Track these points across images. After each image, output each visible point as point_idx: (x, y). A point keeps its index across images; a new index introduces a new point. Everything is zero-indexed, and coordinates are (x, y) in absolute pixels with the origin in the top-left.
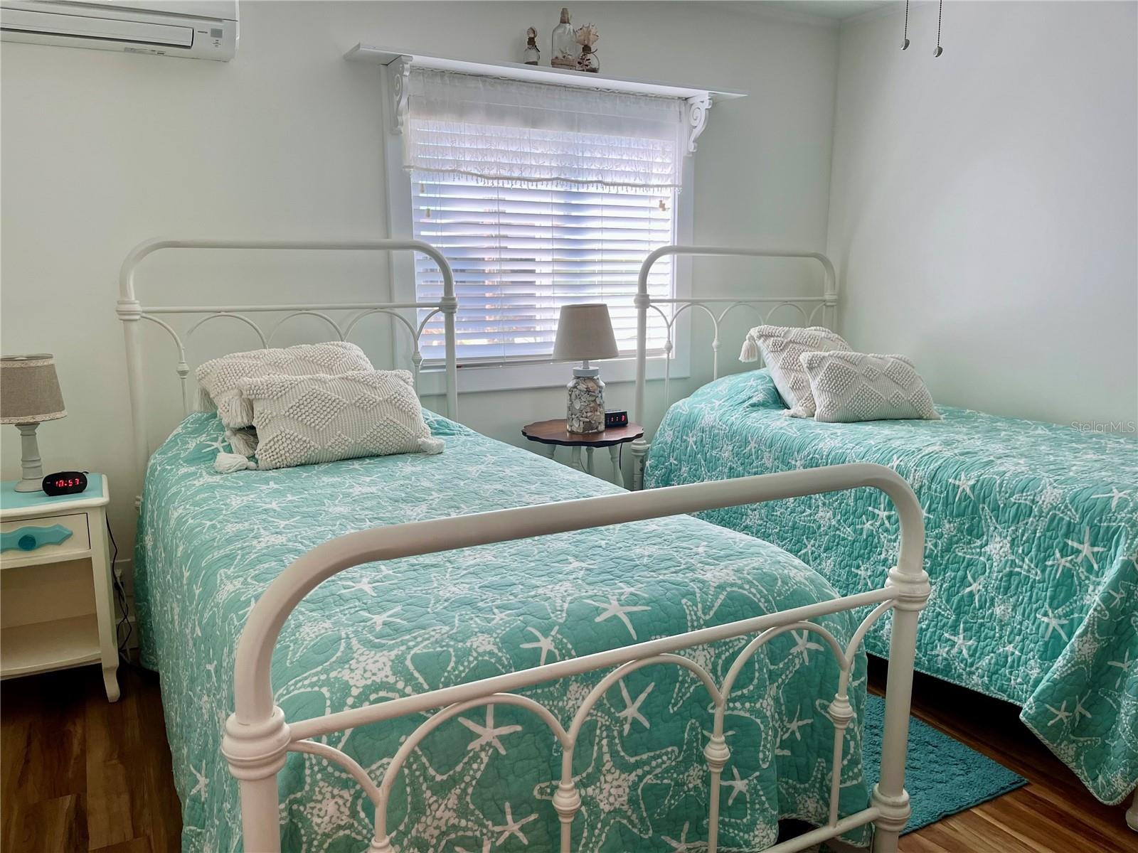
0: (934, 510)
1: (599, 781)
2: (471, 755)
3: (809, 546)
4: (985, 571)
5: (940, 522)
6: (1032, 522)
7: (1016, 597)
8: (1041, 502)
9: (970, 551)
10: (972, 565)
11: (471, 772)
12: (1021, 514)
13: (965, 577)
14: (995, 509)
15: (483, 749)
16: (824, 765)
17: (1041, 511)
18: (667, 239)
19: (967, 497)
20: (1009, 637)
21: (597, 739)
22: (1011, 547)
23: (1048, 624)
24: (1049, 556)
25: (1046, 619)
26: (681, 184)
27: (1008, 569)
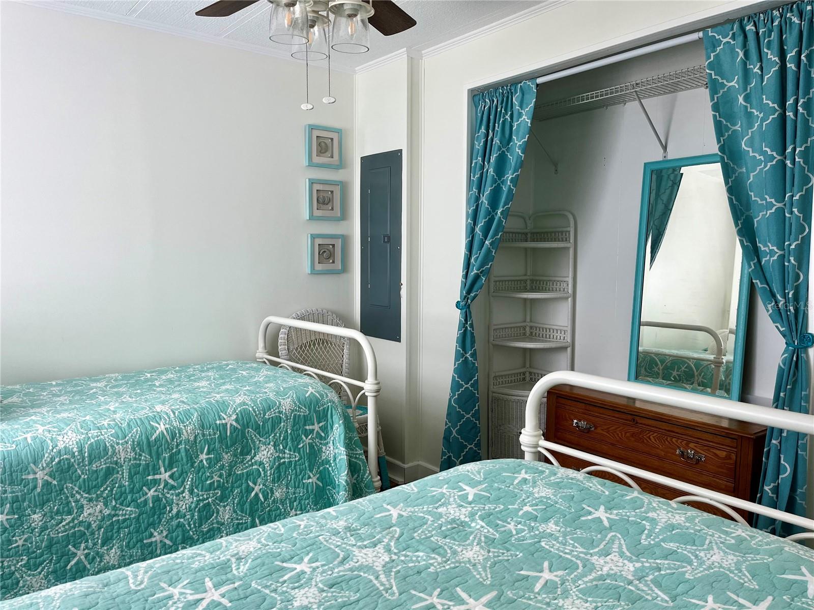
0: (213, 450)
4: (261, 474)
5: (220, 457)
6: (284, 425)
7: (286, 479)
8: (284, 411)
9: (244, 466)
10: (250, 475)
12: (276, 421)
13: (248, 485)
14: (257, 428)
17: (286, 416)
19: (235, 429)
20: (290, 506)
22: (274, 448)
23: (312, 482)
24: (299, 441)
25: (310, 480)
27: (277, 464)
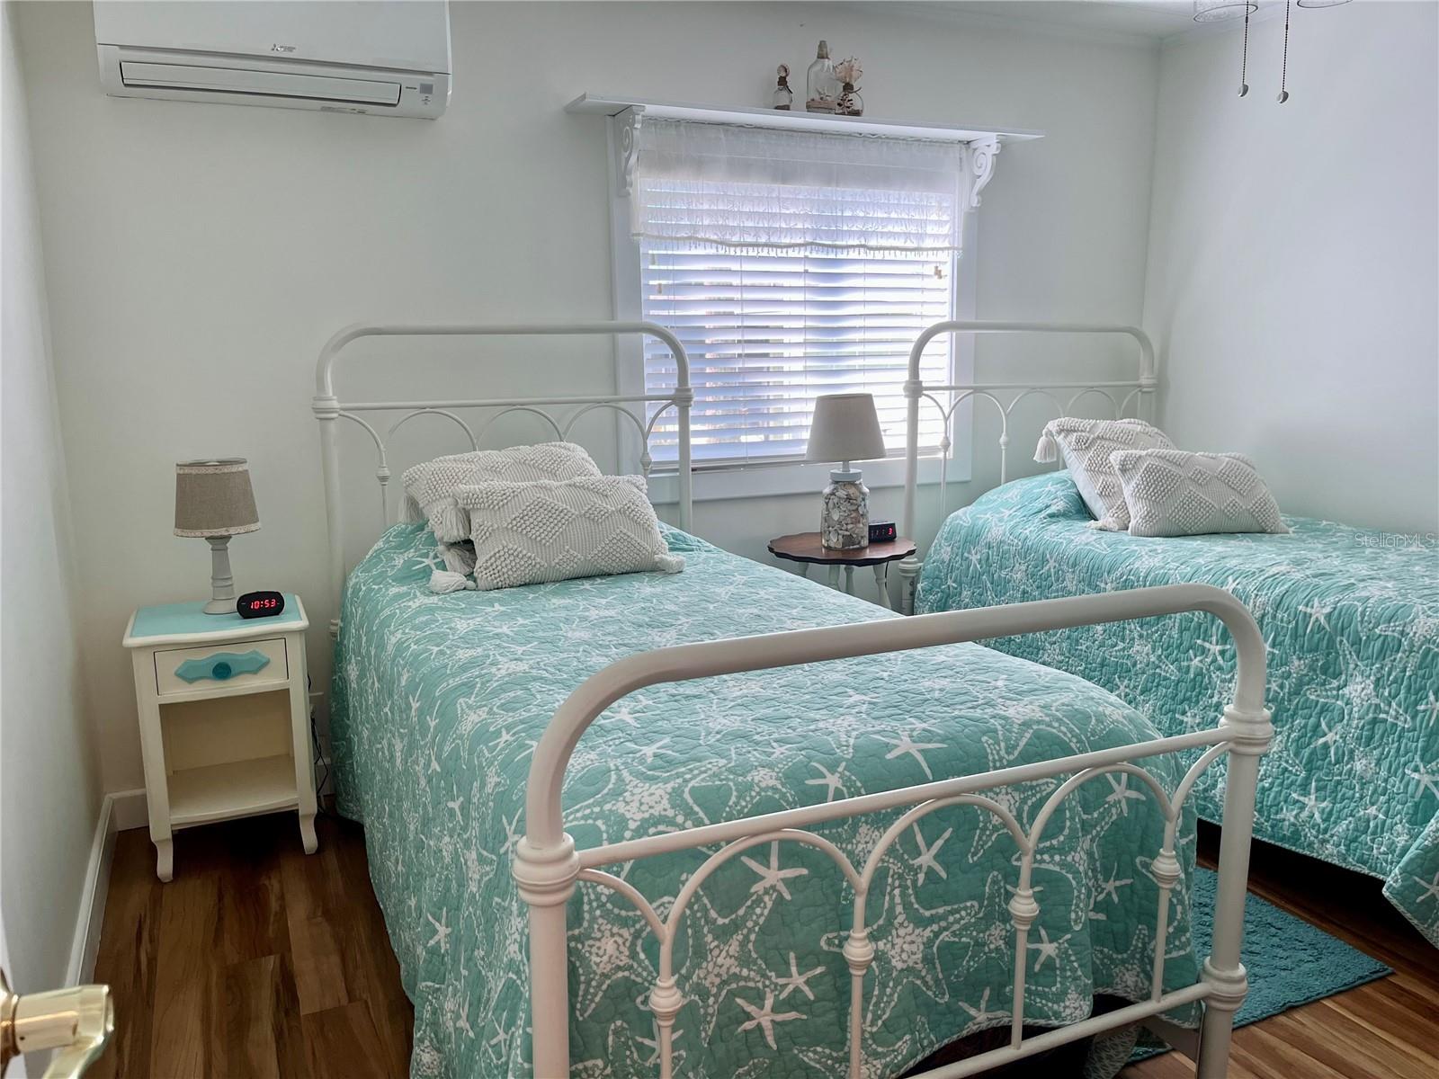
0: (1280, 644)
1: (891, 934)
2: (754, 898)
3: (1122, 687)
4: (1343, 718)
5: (1287, 658)
6: (1401, 658)
7: (1380, 749)
8: (1411, 634)
9: (1324, 693)
10: (1327, 710)
11: (754, 917)
12: (1388, 648)
13: (1318, 725)
14: (1356, 642)
15: (766, 892)
16: (1146, 932)
17: (1412, 645)
18: (944, 313)
19: (1321, 628)
20: (1371, 797)
21: (889, 889)
22: (1375, 689)
23: (1419, 781)
24: (1421, 699)
25: (1416, 776)
26: (961, 246)
27: (1371, 715)
